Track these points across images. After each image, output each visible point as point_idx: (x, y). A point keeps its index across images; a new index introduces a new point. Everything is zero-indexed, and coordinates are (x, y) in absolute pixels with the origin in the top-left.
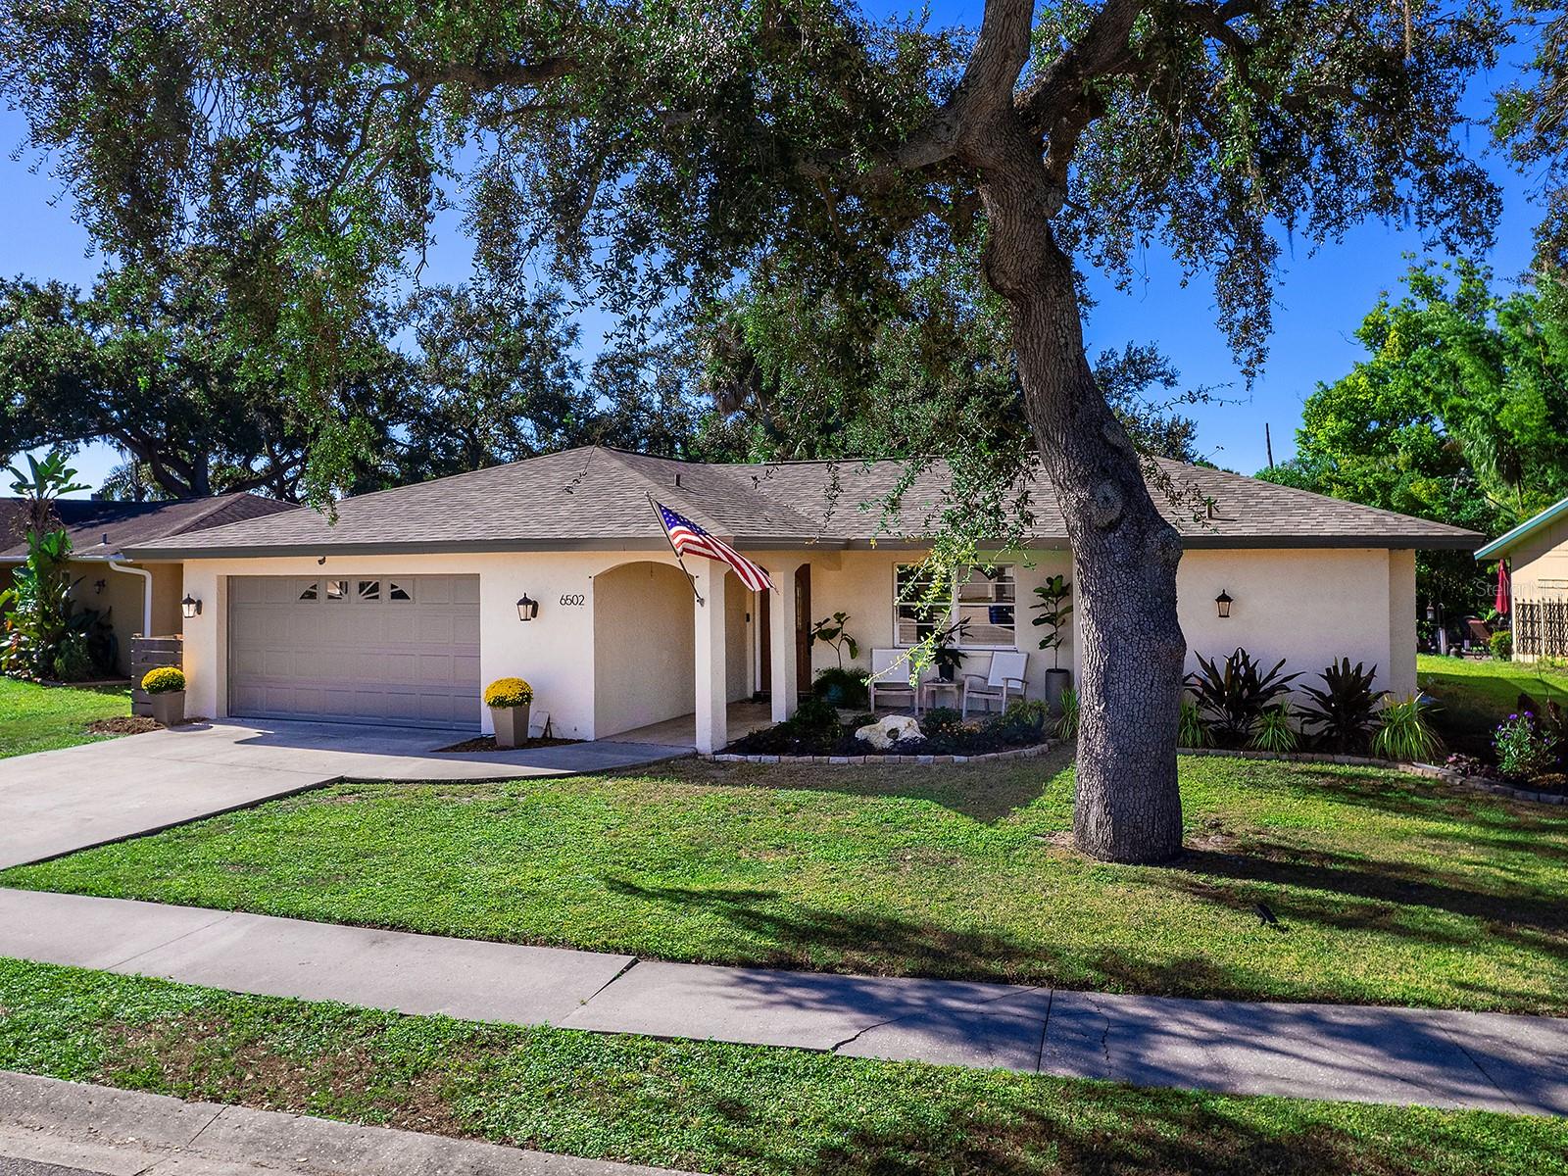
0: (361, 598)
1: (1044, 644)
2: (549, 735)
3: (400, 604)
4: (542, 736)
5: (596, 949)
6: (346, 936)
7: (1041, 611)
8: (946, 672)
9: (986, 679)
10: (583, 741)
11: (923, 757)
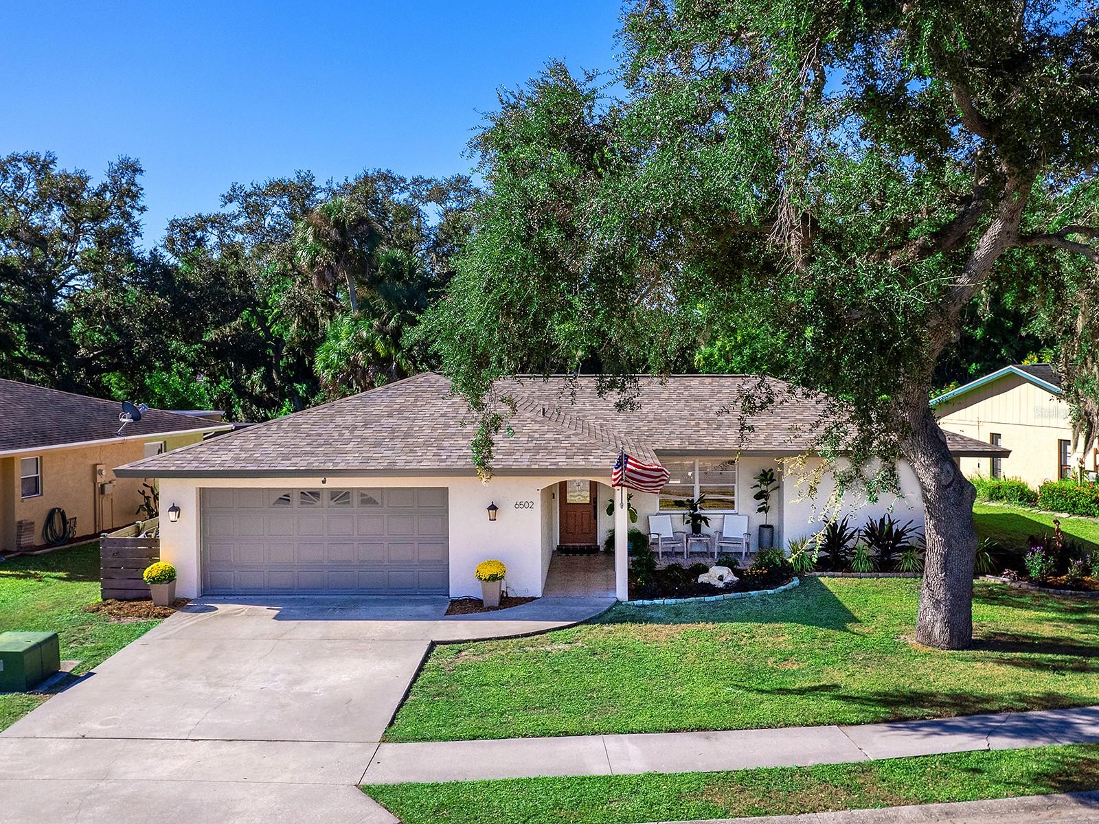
0: (332, 503)
1: (760, 510)
2: (505, 595)
3: (369, 509)
4: (502, 597)
5: (813, 725)
6: (686, 738)
7: (758, 490)
8: (696, 530)
9: (721, 533)
10: (535, 598)
11: (752, 593)
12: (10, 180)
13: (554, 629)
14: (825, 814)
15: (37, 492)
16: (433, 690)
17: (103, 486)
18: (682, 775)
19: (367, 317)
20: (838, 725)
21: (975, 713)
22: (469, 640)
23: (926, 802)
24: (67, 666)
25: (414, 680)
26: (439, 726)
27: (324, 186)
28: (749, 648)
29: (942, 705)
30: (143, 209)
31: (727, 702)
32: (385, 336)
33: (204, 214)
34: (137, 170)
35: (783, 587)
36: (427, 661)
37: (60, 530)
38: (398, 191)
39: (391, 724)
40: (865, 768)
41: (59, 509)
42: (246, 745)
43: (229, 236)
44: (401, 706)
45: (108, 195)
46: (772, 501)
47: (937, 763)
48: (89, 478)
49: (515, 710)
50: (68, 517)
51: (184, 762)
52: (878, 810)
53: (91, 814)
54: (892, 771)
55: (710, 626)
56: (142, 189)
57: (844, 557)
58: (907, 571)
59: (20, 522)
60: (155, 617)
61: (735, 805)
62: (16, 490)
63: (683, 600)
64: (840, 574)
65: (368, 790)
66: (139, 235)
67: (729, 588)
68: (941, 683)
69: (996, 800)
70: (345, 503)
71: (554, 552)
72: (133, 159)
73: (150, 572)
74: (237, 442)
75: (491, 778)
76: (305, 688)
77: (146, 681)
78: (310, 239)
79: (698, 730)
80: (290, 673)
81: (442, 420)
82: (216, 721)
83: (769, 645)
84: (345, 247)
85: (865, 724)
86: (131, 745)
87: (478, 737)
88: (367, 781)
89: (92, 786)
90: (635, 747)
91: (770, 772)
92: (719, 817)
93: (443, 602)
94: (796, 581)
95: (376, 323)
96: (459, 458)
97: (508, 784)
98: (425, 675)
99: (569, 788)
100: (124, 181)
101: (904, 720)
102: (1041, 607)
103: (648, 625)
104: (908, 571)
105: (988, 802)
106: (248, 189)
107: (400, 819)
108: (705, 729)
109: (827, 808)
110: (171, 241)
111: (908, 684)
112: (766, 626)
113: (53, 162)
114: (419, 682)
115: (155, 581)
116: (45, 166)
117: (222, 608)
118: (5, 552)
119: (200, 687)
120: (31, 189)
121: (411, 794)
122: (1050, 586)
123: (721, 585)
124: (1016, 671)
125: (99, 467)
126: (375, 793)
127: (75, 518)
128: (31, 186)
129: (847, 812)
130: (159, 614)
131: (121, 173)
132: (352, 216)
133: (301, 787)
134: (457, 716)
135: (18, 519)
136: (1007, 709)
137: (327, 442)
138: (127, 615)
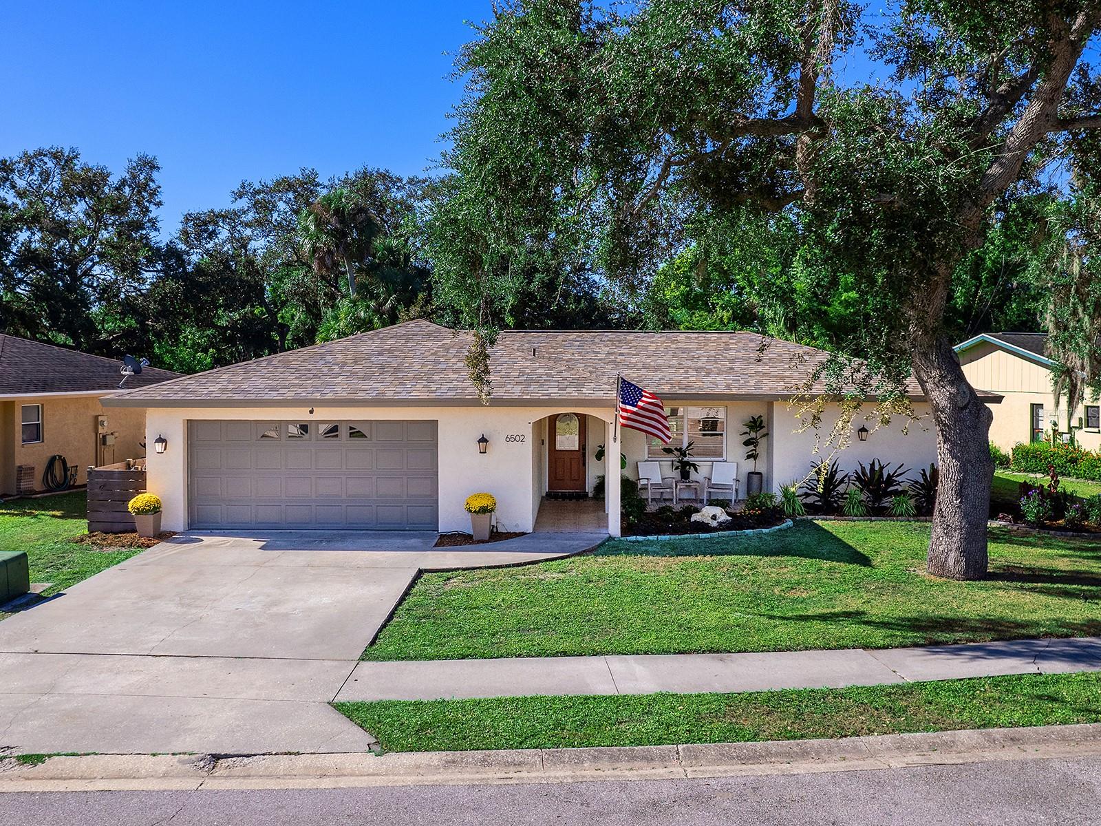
1: (749, 457)
2: (495, 530)
3: (357, 441)
4: (492, 531)
5: (836, 648)
6: (698, 660)
7: (747, 437)
8: (685, 475)
9: (710, 479)
10: (526, 534)
11: (747, 531)
12: (37, 173)
13: (547, 560)
14: (871, 738)
15: (38, 439)
16: (419, 612)
17: (104, 437)
18: (699, 696)
19: (364, 298)
20: (864, 649)
21: (1015, 638)
22: (458, 569)
23: (985, 726)
24: (36, 588)
25: (400, 603)
26: (424, 645)
27: (327, 183)
28: (752, 578)
29: (974, 630)
30: (159, 204)
31: (738, 626)
32: (381, 316)
33: (217, 210)
34: (154, 167)
35: (777, 527)
36: (414, 587)
37: (61, 476)
38: (395, 190)
39: (373, 643)
40: (907, 691)
41: (60, 457)
42: (211, 662)
43: (239, 231)
44: (384, 626)
45: (127, 190)
46: (762, 449)
47: (987, 687)
48: (91, 428)
49: (507, 631)
50: (69, 465)
51: (140, 677)
52: (931, 734)
53: (23, 729)
54: (937, 694)
55: (708, 558)
56: (160, 187)
57: (836, 502)
58: (899, 515)
59: (20, 467)
60: (139, 547)
61: (765, 728)
62: (16, 435)
63: (677, 537)
64: (833, 517)
65: (339, 707)
66: (156, 229)
67: (723, 526)
68: (966, 610)
69: (1066, 726)
70: (333, 436)
71: (543, 497)
72: (150, 157)
73: (136, 503)
74: (225, 376)
75: (482, 697)
76: (282, 609)
77: (117, 601)
78: (312, 227)
79: (710, 652)
80: (268, 596)
81: (432, 358)
82: (183, 638)
83: (773, 575)
84: (345, 235)
85: (892, 648)
86: (86, 660)
87: (468, 656)
88: (341, 698)
89: (33, 701)
90: (641, 667)
91: (799, 693)
92: (748, 740)
93: (432, 537)
94: (790, 523)
95: (372, 304)
96: (449, 389)
97: (501, 703)
98: (411, 600)
99: (571, 707)
100: (142, 177)
101: (936, 644)
102: (1048, 546)
103: (643, 558)
104: (901, 515)
105: (1058, 727)
106: (257, 186)
107: (376, 738)
108: (718, 651)
109: (871, 732)
110: (185, 233)
111: (930, 610)
112: (767, 559)
113: (76, 157)
114: (405, 605)
115: (140, 512)
116: (69, 160)
117: (207, 540)
118: (5, 495)
119: (172, 608)
120: (56, 184)
121: (392, 712)
122: (1050, 528)
123: (714, 524)
124: (1044, 599)
125: (100, 418)
126: (349, 711)
127: (77, 466)
128: (55, 179)
129: (896, 736)
130: (142, 544)
131: (140, 170)
132: (351, 206)
133: (267, 703)
134: (444, 637)
135: (18, 464)
136: (1046, 635)
137: (315, 376)
138: (110, 545)
